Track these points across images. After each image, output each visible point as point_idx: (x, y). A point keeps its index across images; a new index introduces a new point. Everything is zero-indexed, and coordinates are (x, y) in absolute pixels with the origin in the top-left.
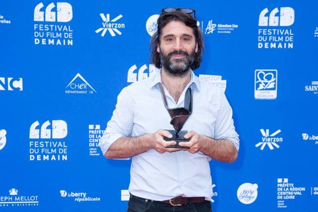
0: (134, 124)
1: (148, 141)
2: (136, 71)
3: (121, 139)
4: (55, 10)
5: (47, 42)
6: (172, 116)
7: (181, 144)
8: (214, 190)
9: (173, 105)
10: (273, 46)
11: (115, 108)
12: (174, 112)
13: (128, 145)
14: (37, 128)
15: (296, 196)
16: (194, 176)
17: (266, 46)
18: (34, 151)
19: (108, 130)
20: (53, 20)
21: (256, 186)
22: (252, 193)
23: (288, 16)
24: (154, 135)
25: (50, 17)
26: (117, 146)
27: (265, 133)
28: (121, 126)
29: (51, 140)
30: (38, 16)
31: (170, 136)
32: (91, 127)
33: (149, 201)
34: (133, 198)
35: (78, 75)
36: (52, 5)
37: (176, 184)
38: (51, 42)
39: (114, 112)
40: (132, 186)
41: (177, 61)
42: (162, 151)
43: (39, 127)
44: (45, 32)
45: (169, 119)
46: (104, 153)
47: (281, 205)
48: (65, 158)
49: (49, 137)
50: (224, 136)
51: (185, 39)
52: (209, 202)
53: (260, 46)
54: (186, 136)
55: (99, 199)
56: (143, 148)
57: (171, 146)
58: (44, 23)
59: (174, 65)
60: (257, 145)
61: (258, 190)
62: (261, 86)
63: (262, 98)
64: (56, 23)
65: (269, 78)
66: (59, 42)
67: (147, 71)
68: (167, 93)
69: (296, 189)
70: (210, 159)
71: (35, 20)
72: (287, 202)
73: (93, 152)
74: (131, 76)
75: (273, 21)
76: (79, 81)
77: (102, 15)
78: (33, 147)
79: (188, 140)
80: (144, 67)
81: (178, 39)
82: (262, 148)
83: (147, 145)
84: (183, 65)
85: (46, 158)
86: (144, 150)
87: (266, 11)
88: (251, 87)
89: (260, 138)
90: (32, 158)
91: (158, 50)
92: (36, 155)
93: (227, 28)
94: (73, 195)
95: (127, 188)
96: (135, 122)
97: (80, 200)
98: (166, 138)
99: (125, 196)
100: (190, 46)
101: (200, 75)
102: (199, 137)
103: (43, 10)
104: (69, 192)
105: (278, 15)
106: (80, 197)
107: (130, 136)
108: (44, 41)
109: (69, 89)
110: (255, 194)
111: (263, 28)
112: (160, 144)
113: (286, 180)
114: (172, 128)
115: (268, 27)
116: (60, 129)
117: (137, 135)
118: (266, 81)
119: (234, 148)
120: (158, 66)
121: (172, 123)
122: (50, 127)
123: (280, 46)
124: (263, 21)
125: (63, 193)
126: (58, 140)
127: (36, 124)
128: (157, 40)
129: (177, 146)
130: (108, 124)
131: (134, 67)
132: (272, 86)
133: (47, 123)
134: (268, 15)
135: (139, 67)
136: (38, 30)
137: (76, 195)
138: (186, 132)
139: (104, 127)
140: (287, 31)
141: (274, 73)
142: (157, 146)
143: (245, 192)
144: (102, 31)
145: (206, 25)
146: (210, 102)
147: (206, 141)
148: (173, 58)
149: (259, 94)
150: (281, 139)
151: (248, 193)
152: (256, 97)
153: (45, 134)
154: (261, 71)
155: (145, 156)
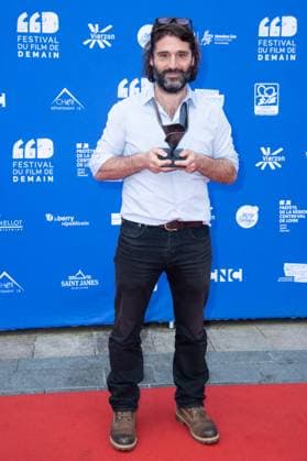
0: (126, 143)
1: (141, 160)
2: (127, 86)
3: (112, 158)
4: (39, 20)
5: (31, 55)
6: (166, 133)
7: (177, 162)
8: (213, 212)
9: (167, 122)
10: (274, 57)
11: (105, 126)
12: (169, 129)
13: (120, 164)
14: (21, 147)
15: (300, 219)
16: (191, 199)
17: (267, 59)
18: (18, 172)
19: (98, 149)
20: (38, 31)
21: (256, 209)
22: (252, 215)
23: (290, 26)
24: (147, 155)
25: (34, 27)
26: (108, 167)
27: (265, 151)
28: (112, 144)
29: (36, 160)
30: (21, 27)
31: (165, 155)
32: (79, 146)
33: (143, 225)
34: (125, 222)
35: (65, 90)
36: (36, 15)
37: (172, 207)
38: (36, 55)
39: (105, 131)
40: (124, 209)
41: (172, 79)
42: (157, 171)
43: (23, 147)
44: (29, 44)
45: (163, 136)
46: (94, 174)
47: (283, 229)
48: (51, 179)
49: (33, 157)
50: (223, 155)
51: (181, 55)
52: (207, 226)
53: (260, 58)
54: (182, 155)
55: (87, 223)
56: (136, 168)
57: (166, 166)
58: (28, 34)
59: (168, 83)
60: (257, 165)
61: (259, 212)
62: (262, 101)
63: (262, 113)
64: (41, 34)
65: (270, 92)
66: (44, 55)
67: (139, 85)
68: (161, 110)
69: (300, 212)
70: (208, 180)
71: (19, 30)
72: (290, 225)
73: (81, 173)
74: (122, 91)
75: (275, 32)
76: (65, 96)
77: (90, 26)
78: (17, 167)
79: (185, 158)
80: (136, 81)
81: (173, 57)
82: (263, 168)
83: (140, 165)
84: (178, 83)
85: (30, 179)
86: (137, 170)
87: (266, 20)
88: (250, 102)
89: (260, 157)
90: (15, 179)
91: (151, 63)
92: (19, 177)
93: (224, 38)
94: (59, 219)
95: (119, 212)
96: (127, 140)
97: (67, 224)
98: (160, 157)
99: (116, 220)
100: (185, 63)
101: (197, 90)
102: (196, 156)
103: (27, 20)
104: (55, 216)
105: (279, 24)
106: (67, 221)
107: (121, 156)
108: (28, 54)
109: (55, 104)
110: (256, 218)
111: (263, 38)
112: (154, 163)
113: (289, 202)
114: (166, 146)
115: (268, 38)
116: (46, 148)
117: (130, 154)
118: (267, 95)
119: (233, 169)
120: (152, 79)
121: (167, 140)
122: (35, 146)
123: (282, 57)
124: (263, 31)
125: (49, 217)
126: (43, 160)
127: (20, 142)
128: (151, 53)
129: (172, 165)
130: (99, 143)
131: (125, 82)
132: (273, 101)
133: (32, 142)
134: (268, 25)
135: (130, 81)
136: (21, 42)
137: (63, 219)
138: (181, 150)
139: (93, 146)
140: (289, 43)
141: (275, 86)
142: (151, 165)
143: (245, 215)
144: (90, 43)
145: (202, 36)
146: (209, 119)
147: (203, 160)
148: (168, 76)
149: (259, 110)
150: (283, 158)
151: (247, 216)
152: (256, 113)
153: (30, 153)
154: (262, 85)
155: (138, 177)
